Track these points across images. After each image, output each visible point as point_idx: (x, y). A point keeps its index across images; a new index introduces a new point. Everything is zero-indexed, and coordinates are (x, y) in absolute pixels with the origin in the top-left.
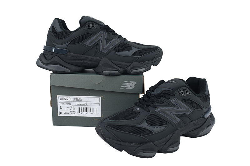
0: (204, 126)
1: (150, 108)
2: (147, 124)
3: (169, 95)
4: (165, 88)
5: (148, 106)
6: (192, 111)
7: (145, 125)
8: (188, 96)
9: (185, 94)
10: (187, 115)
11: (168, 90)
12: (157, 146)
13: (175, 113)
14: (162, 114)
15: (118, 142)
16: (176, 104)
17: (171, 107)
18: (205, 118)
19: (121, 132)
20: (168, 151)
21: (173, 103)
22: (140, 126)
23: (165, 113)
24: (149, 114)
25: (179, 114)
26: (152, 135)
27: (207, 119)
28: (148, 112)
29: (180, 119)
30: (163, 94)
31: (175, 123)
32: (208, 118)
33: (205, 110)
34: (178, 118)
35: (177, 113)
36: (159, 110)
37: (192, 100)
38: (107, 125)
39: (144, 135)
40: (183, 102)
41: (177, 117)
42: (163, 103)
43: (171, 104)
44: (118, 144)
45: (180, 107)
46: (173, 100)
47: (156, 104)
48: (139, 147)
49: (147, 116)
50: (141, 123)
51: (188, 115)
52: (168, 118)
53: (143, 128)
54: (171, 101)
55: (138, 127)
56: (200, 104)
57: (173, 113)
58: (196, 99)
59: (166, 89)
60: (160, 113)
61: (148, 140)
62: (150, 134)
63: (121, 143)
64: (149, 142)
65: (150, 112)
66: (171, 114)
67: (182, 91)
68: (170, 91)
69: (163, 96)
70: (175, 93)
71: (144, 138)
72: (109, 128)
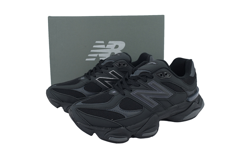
0: (188, 110)
1: (126, 92)
2: (120, 108)
3: (147, 77)
4: (143, 70)
5: (124, 89)
6: (173, 94)
7: (117, 109)
8: (168, 78)
9: (164, 76)
10: (166, 99)
11: (147, 72)
12: (131, 131)
13: (152, 97)
14: (138, 98)
15: (88, 126)
16: (153, 87)
17: (148, 90)
18: (190, 102)
19: (90, 116)
20: (143, 136)
21: (151, 86)
22: (112, 110)
23: (141, 97)
24: (124, 98)
25: (157, 97)
26: (124, 119)
27: (192, 103)
28: (123, 95)
29: (158, 103)
30: (141, 76)
31: (152, 107)
32: (194, 101)
33: (190, 93)
34: (155, 102)
35: (154, 97)
36: (134, 93)
37: (173, 83)
38: (78, 109)
39: (115, 120)
40: (162, 85)
41: (154, 100)
42: (140, 86)
43: (148, 87)
44: (88, 128)
45: (158, 91)
46: (151, 83)
47: (132, 87)
48: (110, 131)
49: (121, 100)
50: (114, 106)
51: (168, 99)
52: (144, 102)
53: (115, 113)
54: (148, 84)
55: (109, 111)
56: (182, 87)
57: (150, 97)
58: (178, 81)
59: (145, 71)
60: (135, 96)
61: (119, 125)
62: (122, 118)
63: (91, 127)
64: (121, 127)
65: (125, 95)
66: (148, 98)
67: (162, 73)
68: (149, 73)
69: (140, 78)
70: (153, 75)
71: (115, 123)
72: (80, 112)
